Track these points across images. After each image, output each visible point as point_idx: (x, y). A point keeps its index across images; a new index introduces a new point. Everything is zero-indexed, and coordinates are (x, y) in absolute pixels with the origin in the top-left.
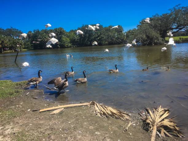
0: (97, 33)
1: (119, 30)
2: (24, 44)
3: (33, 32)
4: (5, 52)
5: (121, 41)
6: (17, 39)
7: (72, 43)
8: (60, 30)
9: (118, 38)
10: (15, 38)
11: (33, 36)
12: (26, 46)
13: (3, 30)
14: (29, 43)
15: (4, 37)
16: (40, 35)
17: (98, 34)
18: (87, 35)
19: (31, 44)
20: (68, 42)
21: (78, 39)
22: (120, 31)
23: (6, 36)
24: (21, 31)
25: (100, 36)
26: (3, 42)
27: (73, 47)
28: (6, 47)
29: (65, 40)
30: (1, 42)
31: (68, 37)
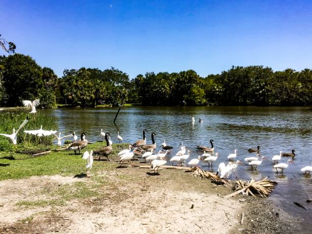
0: (259, 82)
1: (306, 78)
2: (129, 95)
3: (144, 77)
4: (99, 106)
5: (307, 99)
6: (118, 86)
7: (208, 99)
8: (190, 75)
9: (303, 94)
10: (116, 85)
11: (144, 83)
12: (131, 99)
13: (100, 71)
14: (136, 94)
15: (101, 83)
16: (155, 82)
17: (260, 85)
19: (139, 95)
20: (202, 95)
21: (220, 92)
23: (103, 81)
24: (127, 75)
25: (263, 87)
26: (97, 90)
27: (210, 105)
28: (100, 99)
29: (196, 91)
30: (94, 91)
31: (203, 86)
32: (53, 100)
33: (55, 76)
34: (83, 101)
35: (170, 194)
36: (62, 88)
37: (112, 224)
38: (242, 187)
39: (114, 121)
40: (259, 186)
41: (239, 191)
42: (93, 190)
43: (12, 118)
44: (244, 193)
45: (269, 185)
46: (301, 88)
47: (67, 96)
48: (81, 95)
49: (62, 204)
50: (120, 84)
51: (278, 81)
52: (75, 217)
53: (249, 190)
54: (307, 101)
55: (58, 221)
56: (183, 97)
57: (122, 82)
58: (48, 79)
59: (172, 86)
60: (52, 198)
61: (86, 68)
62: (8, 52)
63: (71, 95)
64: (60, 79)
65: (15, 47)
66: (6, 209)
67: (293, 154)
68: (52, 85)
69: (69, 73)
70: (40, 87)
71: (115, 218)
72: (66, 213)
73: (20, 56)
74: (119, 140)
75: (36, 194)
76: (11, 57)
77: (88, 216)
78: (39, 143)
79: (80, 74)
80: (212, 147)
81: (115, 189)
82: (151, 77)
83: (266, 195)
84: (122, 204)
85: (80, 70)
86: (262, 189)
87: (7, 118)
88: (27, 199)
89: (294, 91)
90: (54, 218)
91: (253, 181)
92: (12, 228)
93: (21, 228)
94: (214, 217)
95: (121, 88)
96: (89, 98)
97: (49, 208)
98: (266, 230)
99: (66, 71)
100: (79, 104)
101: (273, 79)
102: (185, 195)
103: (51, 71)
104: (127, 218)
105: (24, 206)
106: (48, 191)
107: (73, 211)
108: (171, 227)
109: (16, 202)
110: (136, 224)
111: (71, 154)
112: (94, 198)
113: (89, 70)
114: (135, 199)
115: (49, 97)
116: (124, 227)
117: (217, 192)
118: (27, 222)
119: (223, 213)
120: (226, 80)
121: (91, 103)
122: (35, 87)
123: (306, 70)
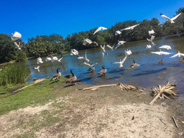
1: (154, 23)
2: (65, 47)
3: (71, 36)
4: (50, 55)
6: (58, 43)
10: (57, 43)
11: (72, 39)
12: (67, 49)
13: (47, 36)
14: (69, 46)
15: (49, 42)
16: (77, 38)
19: (70, 46)
20: (103, 41)
21: (112, 37)
22: (156, 24)
24: (62, 36)
25: (133, 31)
26: (48, 47)
28: (50, 51)
29: (100, 39)
30: (46, 47)
31: (103, 36)
32: (25, 56)
33: (23, 43)
34: (41, 54)
36: (28, 49)
47: (32, 52)
48: (40, 50)
50: (59, 42)
51: (140, 27)
57: (60, 41)
63: (34, 52)
64: (27, 44)
68: (23, 48)
69: (31, 40)
70: (16, 50)
73: (2, 35)
79: (37, 40)
82: (75, 35)
95: (60, 44)
96: (44, 52)
99: (29, 39)
100: (39, 56)
113: (41, 36)
115: (22, 55)
120: (114, 31)
121: (46, 54)
122: (13, 50)
123: (154, 19)
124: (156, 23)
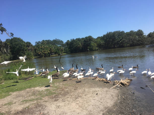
0: (119, 38)
1: (139, 34)
2: (64, 50)
3: (70, 41)
4: (52, 55)
5: (141, 42)
6: (59, 46)
7: (98, 47)
8: (89, 38)
9: (139, 40)
11: (70, 43)
12: (66, 51)
13: (51, 41)
14: (67, 49)
16: (75, 43)
18: (111, 40)
19: (69, 49)
20: (96, 46)
21: (103, 44)
23: (53, 45)
24: (62, 41)
25: (121, 40)
26: (51, 49)
27: (100, 50)
28: (52, 52)
29: (93, 45)
30: (49, 49)
31: (96, 42)
32: (32, 55)
33: (32, 45)
34: (45, 54)
35: (87, 90)
36: (35, 50)
37: (64, 105)
38: (117, 83)
39: (59, 61)
40: (124, 82)
41: (116, 85)
42: (54, 92)
43: (15, 65)
44: (118, 86)
45: (129, 81)
46: (138, 38)
47: (38, 53)
48: (44, 52)
49: (41, 99)
50: (60, 45)
51: (127, 36)
52: (47, 104)
53: (120, 84)
54: (141, 43)
55: (40, 106)
56: (88, 47)
58: (29, 46)
59: (82, 43)
60: (36, 97)
61: (45, 40)
62: (10, 37)
63: (40, 52)
64: (34, 46)
65: (13, 35)
66: (17, 104)
67: (138, 66)
68: (31, 49)
69: (38, 43)
70: (26, 50)
71: (64, 103)
72: (43, 103)
73: (16, 38)
74: (62, 69)
75: (29, 96)
76: (12, 39)
77: (53, 103)
78: (28, 74)
79: (42, 43)
80: (103, 68)
81: (63, 90)
82: (73, 41)
83: (128, 85)
84: (67, 96)
85: (42, 41)
86: (126, 83)
87: (13, 65)
88: (26, 99)
89: (135, 40)
90: (38, 106)
91: (121, 80)
92: (21, 112)
93: (25, 111)
94: (107, 97)
95: (61, 47)
96: (47, 53)
97: (35, 102)
98: (130, 100)
99: (36, 42)
100: (43, 56)
101: (125, 35)
102: (93, 89)
103: (30, 43)
104: (70, 102)
105: (25, 102)
106: (35, 94)
107: (46, 102)
108: (89, 104)
109: (21, 101)
110: (74, 104)
111: (43, 77)
112: (54, 95)
113: (46, 41)
114: (72, 93)
115: (30, 54)
116: (69, 106)
117: (107, 87)
118: (27, 109)
119: (110, 95)
120: (105, 38)
121: (48, 55)
122: (24, 51)
123: (139, 30)
124: (140, 34)
